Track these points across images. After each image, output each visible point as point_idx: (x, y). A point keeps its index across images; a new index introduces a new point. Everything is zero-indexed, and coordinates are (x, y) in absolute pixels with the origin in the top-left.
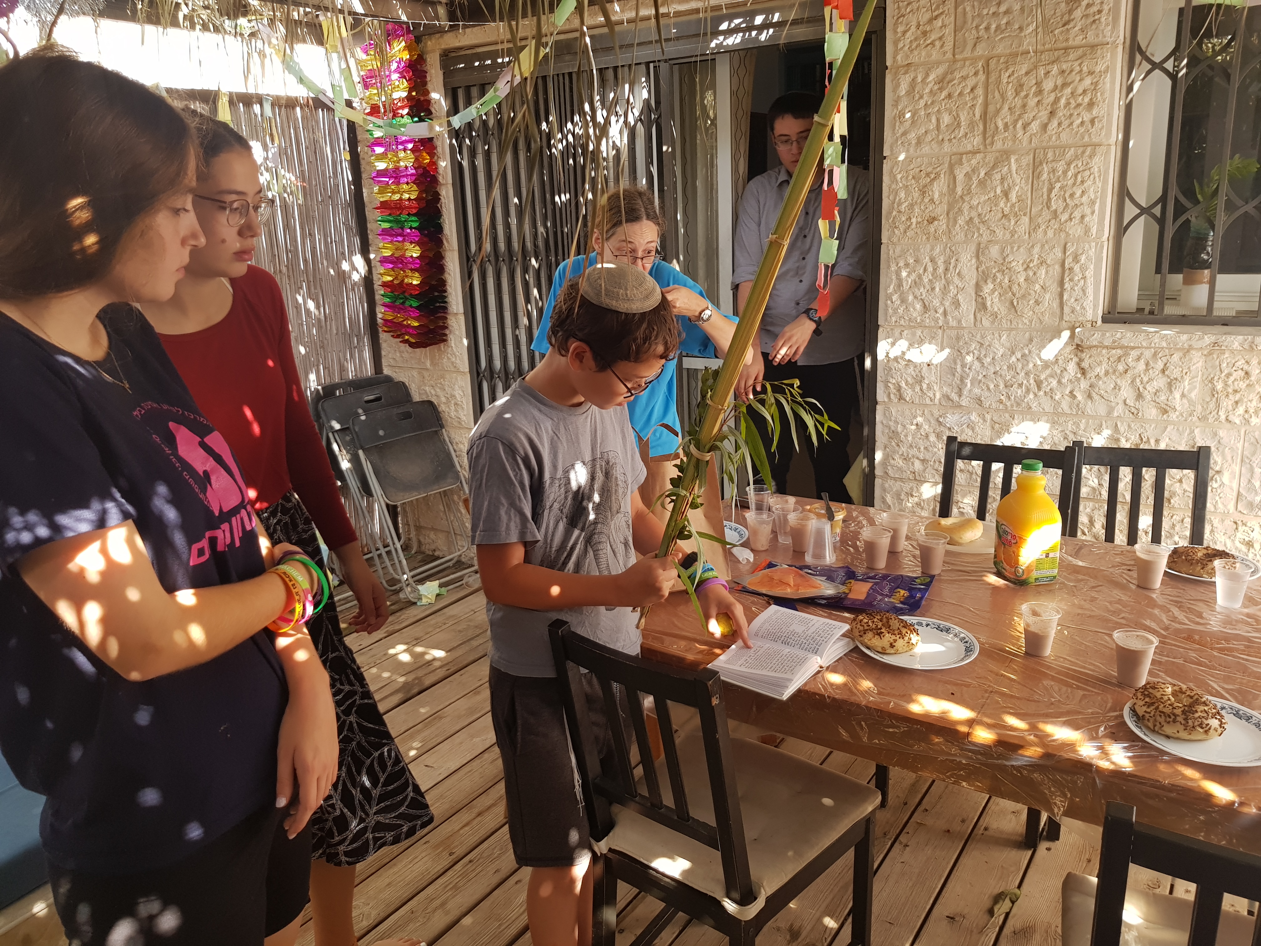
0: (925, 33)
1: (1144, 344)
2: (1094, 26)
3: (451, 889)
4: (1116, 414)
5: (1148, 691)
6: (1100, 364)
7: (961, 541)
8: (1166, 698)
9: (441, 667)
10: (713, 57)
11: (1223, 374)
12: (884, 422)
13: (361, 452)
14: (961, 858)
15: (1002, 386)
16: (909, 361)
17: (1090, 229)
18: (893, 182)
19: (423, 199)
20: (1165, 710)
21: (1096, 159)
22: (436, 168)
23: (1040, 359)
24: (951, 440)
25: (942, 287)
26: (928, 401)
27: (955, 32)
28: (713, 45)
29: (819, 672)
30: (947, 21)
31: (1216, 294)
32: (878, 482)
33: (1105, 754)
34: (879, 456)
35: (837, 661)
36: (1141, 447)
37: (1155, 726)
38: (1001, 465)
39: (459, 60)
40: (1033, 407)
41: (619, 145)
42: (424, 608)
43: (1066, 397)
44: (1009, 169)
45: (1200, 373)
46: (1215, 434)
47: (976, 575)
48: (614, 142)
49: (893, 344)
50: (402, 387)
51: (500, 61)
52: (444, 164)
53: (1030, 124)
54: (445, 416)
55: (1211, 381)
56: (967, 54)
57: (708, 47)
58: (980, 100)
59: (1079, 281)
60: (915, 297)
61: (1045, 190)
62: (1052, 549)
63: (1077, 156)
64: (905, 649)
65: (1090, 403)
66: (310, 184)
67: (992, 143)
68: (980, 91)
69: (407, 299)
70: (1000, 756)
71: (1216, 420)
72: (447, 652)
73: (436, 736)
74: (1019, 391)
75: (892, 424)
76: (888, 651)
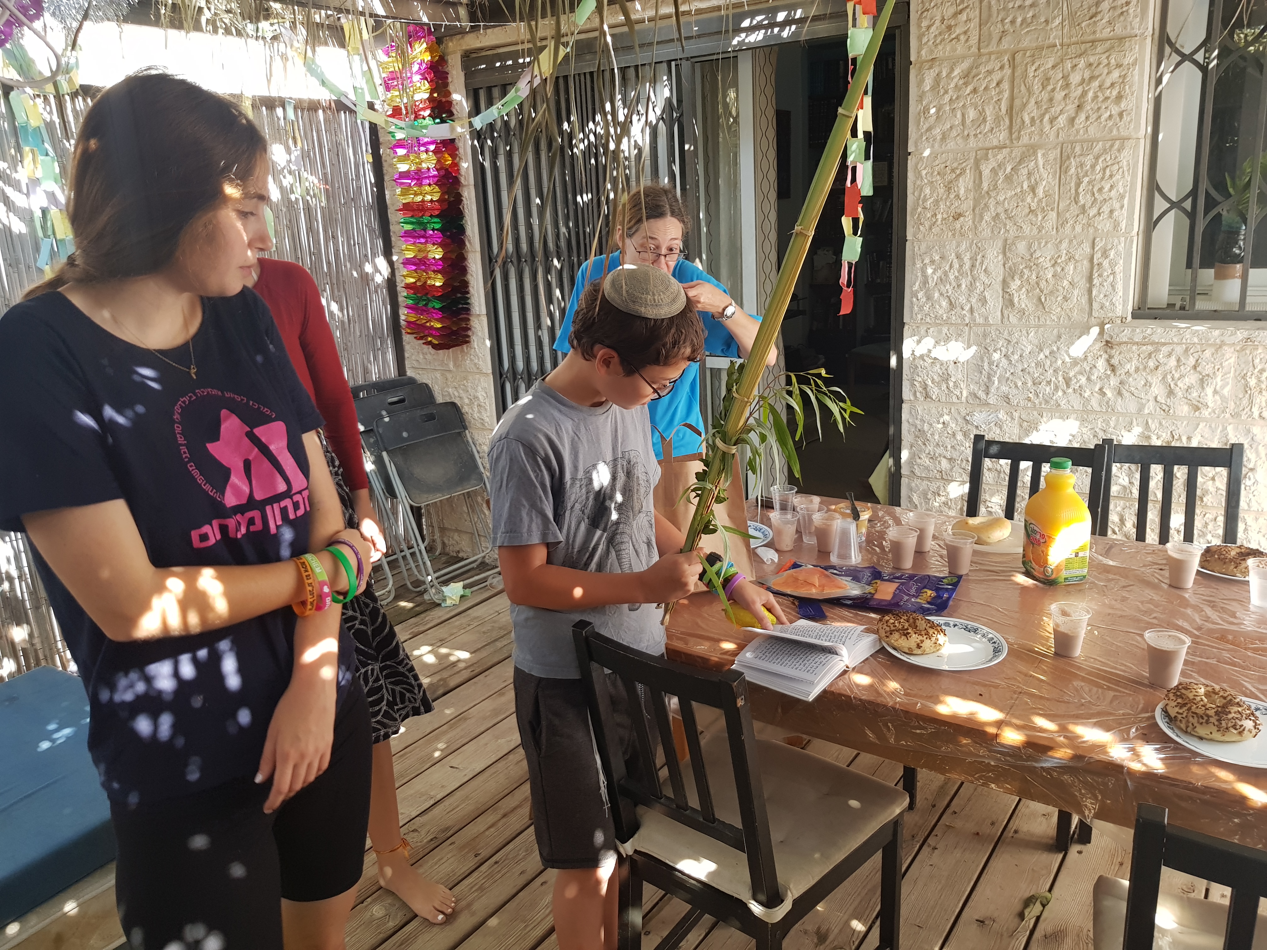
0: (949, 28)
1: (1175, 340)
2: (1122, 18)
3: (476, 890)
4: (1146, 411)
5: (1180, 692)
6: (1130, 361)
7: (988, 540)
8: (1198, 699)
9: (466, 668)
10: (735, 54)
11: (1257, 370)
12: (910, 421)
13: (384, 454)
14: (991, 861)
15: (1030, 384)
16: (935, 359)
17: (1119, 224)
18: (917, 178)
19: (445, 200)
20: (1198, 711)
21: (1125, 153)
22: (458, 170)
23: (1069, 356)
24: (978, 438)
25: (969, 283)
26: (955, 400)
27: (980, 26)
28: (735, 42)
29: (845, 672)
30: (972, 16)
31: (1248, 289)
32: (904, 481)
33: (1136, 755)
34: (905, 455)
35: (863, 662)
36: (1173, 444)
37: (1187, 727)
38: (1030, 463)
39: (482, 60)
40: (1062, 404)
41: (641, 144)
42: (448, 609)
43: (1095, 394)
44: (1036, 163)
45: (1233, 369)
46: (1249, 431)
47: (1004, 574)
48: (635, 141)
49: (919, 342)
50: (426, 390)
51: (521, 61)
52: (466, 165)
53: (1057, 118)
54: (468, 417)
55: (1244, 377)
56: (993, 47)
57: (730, 45)
58: (1006, 95)
59: (1108, 276)
60: (941, 294)
61: (1073, 184)
62: (1082, 549)
63: (1105, 150)
64: (933, 650)
65: (1120, 400)
66: (333, 186)
67: (1019, 138)
68: (1006, 85)
69: (429, 301)
70: (1030, 758)
71: (1250, 416)
72: (471, 653)
73: (461, 737)
74: (1048, 389)
75: (918, 422)
76: (915, 652)
